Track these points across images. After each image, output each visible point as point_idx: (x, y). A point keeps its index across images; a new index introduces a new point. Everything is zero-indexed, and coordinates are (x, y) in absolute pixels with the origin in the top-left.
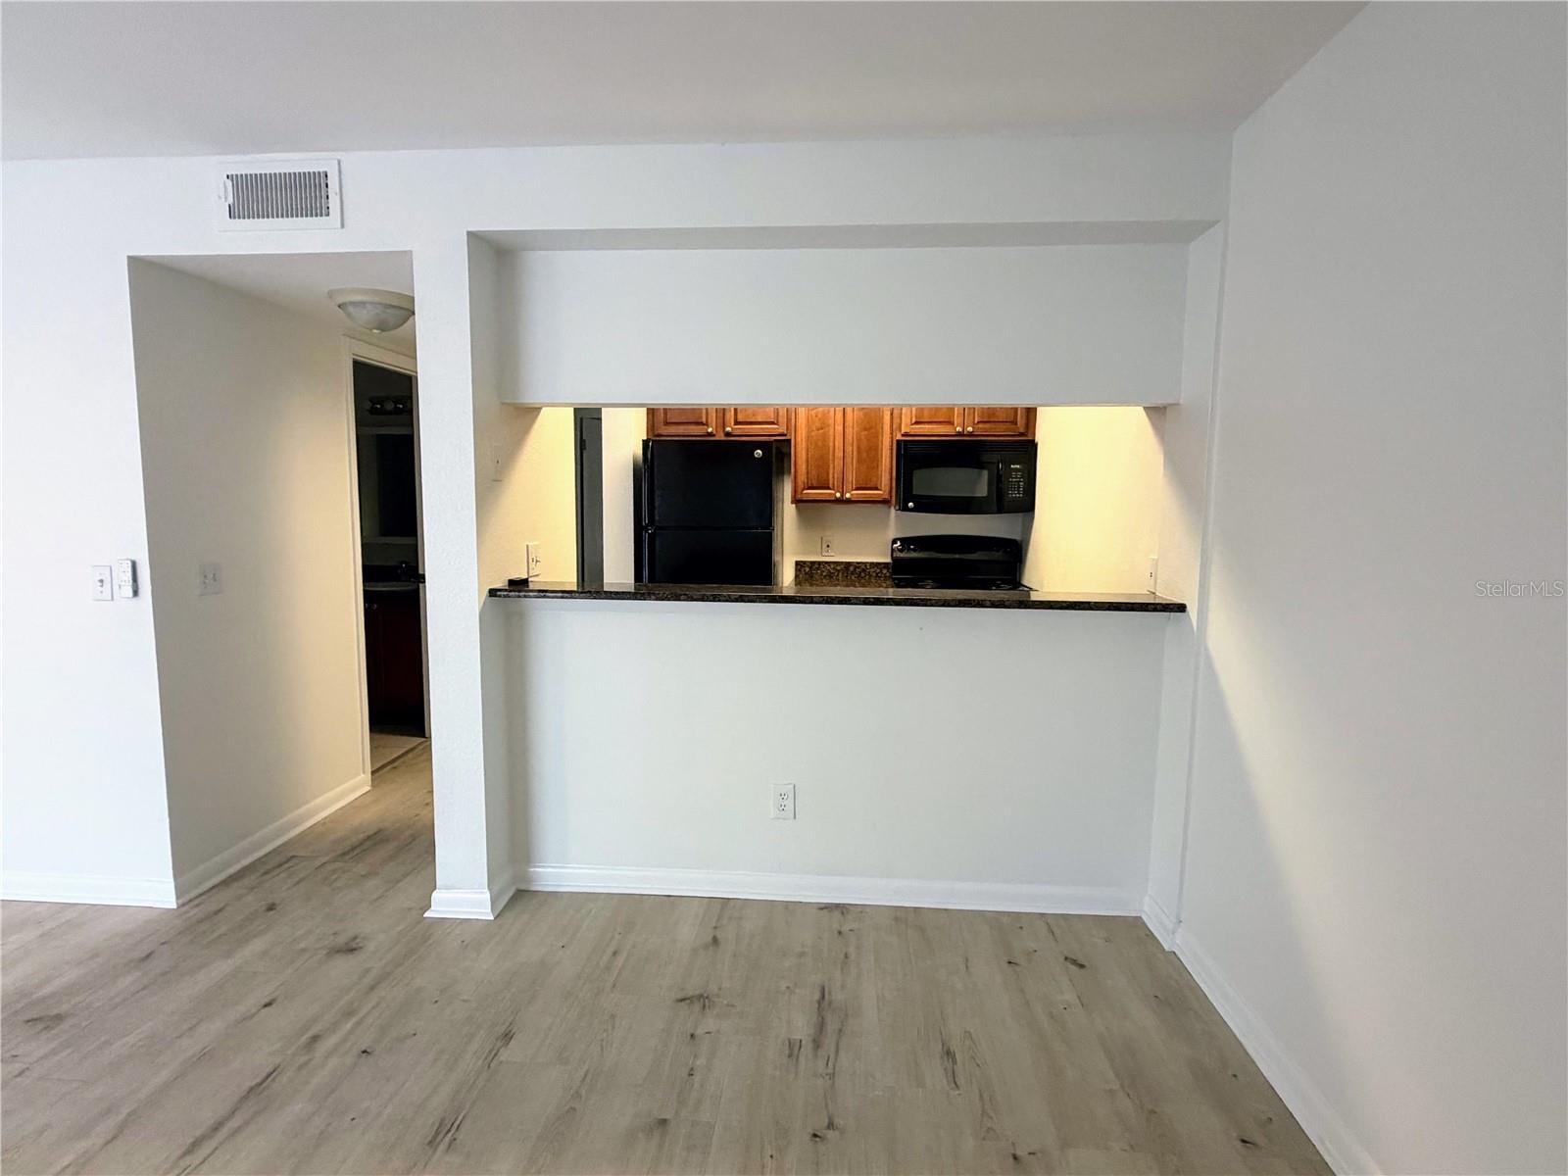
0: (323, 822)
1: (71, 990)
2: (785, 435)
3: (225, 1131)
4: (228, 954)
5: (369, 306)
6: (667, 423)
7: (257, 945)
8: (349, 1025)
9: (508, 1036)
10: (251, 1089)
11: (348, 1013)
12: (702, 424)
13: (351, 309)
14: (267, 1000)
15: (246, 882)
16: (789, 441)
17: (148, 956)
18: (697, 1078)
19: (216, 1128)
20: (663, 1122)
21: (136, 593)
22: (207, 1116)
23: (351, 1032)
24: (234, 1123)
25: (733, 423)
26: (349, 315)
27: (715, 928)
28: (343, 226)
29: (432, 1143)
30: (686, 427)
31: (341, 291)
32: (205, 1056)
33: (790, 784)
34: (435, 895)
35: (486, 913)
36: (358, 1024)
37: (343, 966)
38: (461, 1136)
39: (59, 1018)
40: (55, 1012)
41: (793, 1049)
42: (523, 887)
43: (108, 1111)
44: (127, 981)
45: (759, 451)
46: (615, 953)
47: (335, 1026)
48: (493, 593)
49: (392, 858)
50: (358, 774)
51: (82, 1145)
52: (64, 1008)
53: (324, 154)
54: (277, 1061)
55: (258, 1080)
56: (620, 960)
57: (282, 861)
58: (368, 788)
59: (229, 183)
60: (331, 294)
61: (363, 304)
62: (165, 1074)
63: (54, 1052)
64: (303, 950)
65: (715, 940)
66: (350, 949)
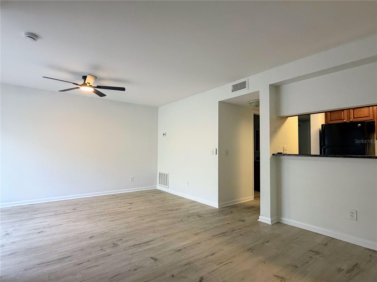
0: (243, 203)
1: (203, 214)
2: (373, 120)
3: (218, 236)
4: (224, 216)
5: (254, 103)
6: (331, 121)
7: (228, 216)
8: (239, 231)
9: (267, 242)
10: (223, 233)
11: (240, 229)
12: (342, 119)
13: (251, 104)
14: (228, 223)
15: (229, 208)
16: (374, 121)
17: (213, 213)
18: (308, 264)
19: (217, 235)
20: (297, 267)
21: (216, 154)
22: (216, 233)
23: (239, 232)
24: (219, 236)
25: (353, 118)
26: (251, 105)
27: (327, 242)
28: (248, 89)
29: (248, 250)
30: (336, 121)
31: (250, 101)
32: (217, 227)
33: (355, 210)
34: (260, 216)
35: (270, 223)
36: (241, 231)
37: (241, 223)
38: (253, 251)
39: (201, 216)
40: (201, 215)
41: (340, 270)
42: (279, 221)
43: (204, 228)
44: (210, 215)
45: (360, 124)
46: (297, 238)
47: (237, 230)
48: (273, 155)
49: (254, 211)
50: (251, 196)
51: (201, 231)
52: (202, 215)
53: (246, 78)
54: (227, 231)
55: (224, 232)
56: (298, 240)
57: (235, 206)
58: (253, 199)
59: (232, 87)
60: (248, 102)
61: (253, 102)
62: (212, 227)
63: (200, 220)
64: (235, 219)
65: (326, 244)
66: (243, 221)
